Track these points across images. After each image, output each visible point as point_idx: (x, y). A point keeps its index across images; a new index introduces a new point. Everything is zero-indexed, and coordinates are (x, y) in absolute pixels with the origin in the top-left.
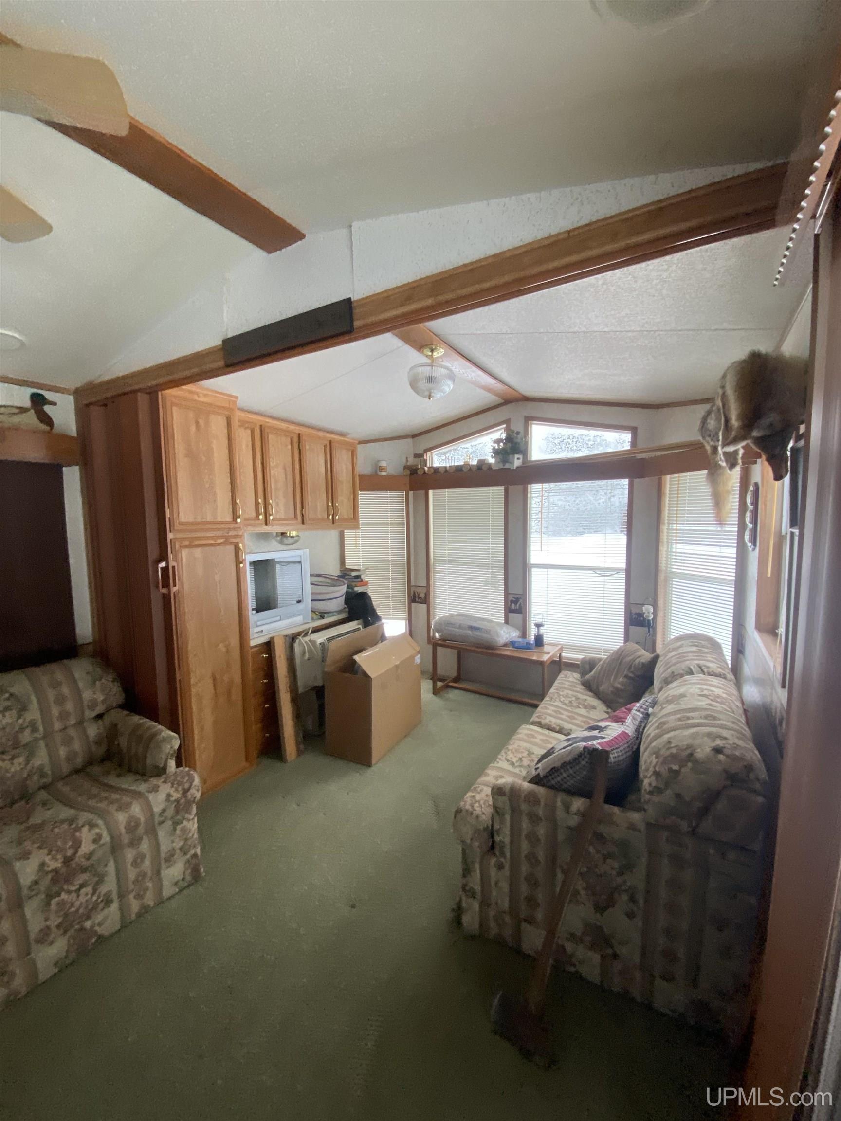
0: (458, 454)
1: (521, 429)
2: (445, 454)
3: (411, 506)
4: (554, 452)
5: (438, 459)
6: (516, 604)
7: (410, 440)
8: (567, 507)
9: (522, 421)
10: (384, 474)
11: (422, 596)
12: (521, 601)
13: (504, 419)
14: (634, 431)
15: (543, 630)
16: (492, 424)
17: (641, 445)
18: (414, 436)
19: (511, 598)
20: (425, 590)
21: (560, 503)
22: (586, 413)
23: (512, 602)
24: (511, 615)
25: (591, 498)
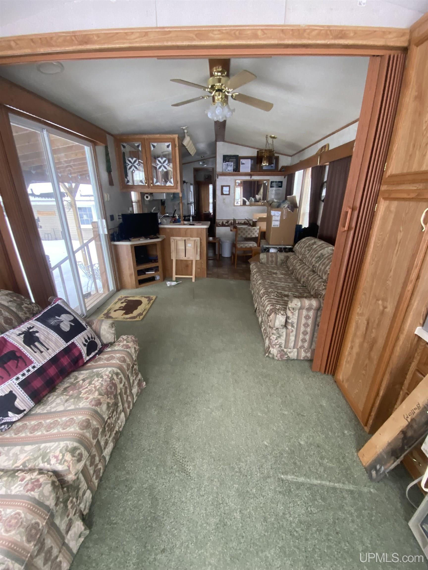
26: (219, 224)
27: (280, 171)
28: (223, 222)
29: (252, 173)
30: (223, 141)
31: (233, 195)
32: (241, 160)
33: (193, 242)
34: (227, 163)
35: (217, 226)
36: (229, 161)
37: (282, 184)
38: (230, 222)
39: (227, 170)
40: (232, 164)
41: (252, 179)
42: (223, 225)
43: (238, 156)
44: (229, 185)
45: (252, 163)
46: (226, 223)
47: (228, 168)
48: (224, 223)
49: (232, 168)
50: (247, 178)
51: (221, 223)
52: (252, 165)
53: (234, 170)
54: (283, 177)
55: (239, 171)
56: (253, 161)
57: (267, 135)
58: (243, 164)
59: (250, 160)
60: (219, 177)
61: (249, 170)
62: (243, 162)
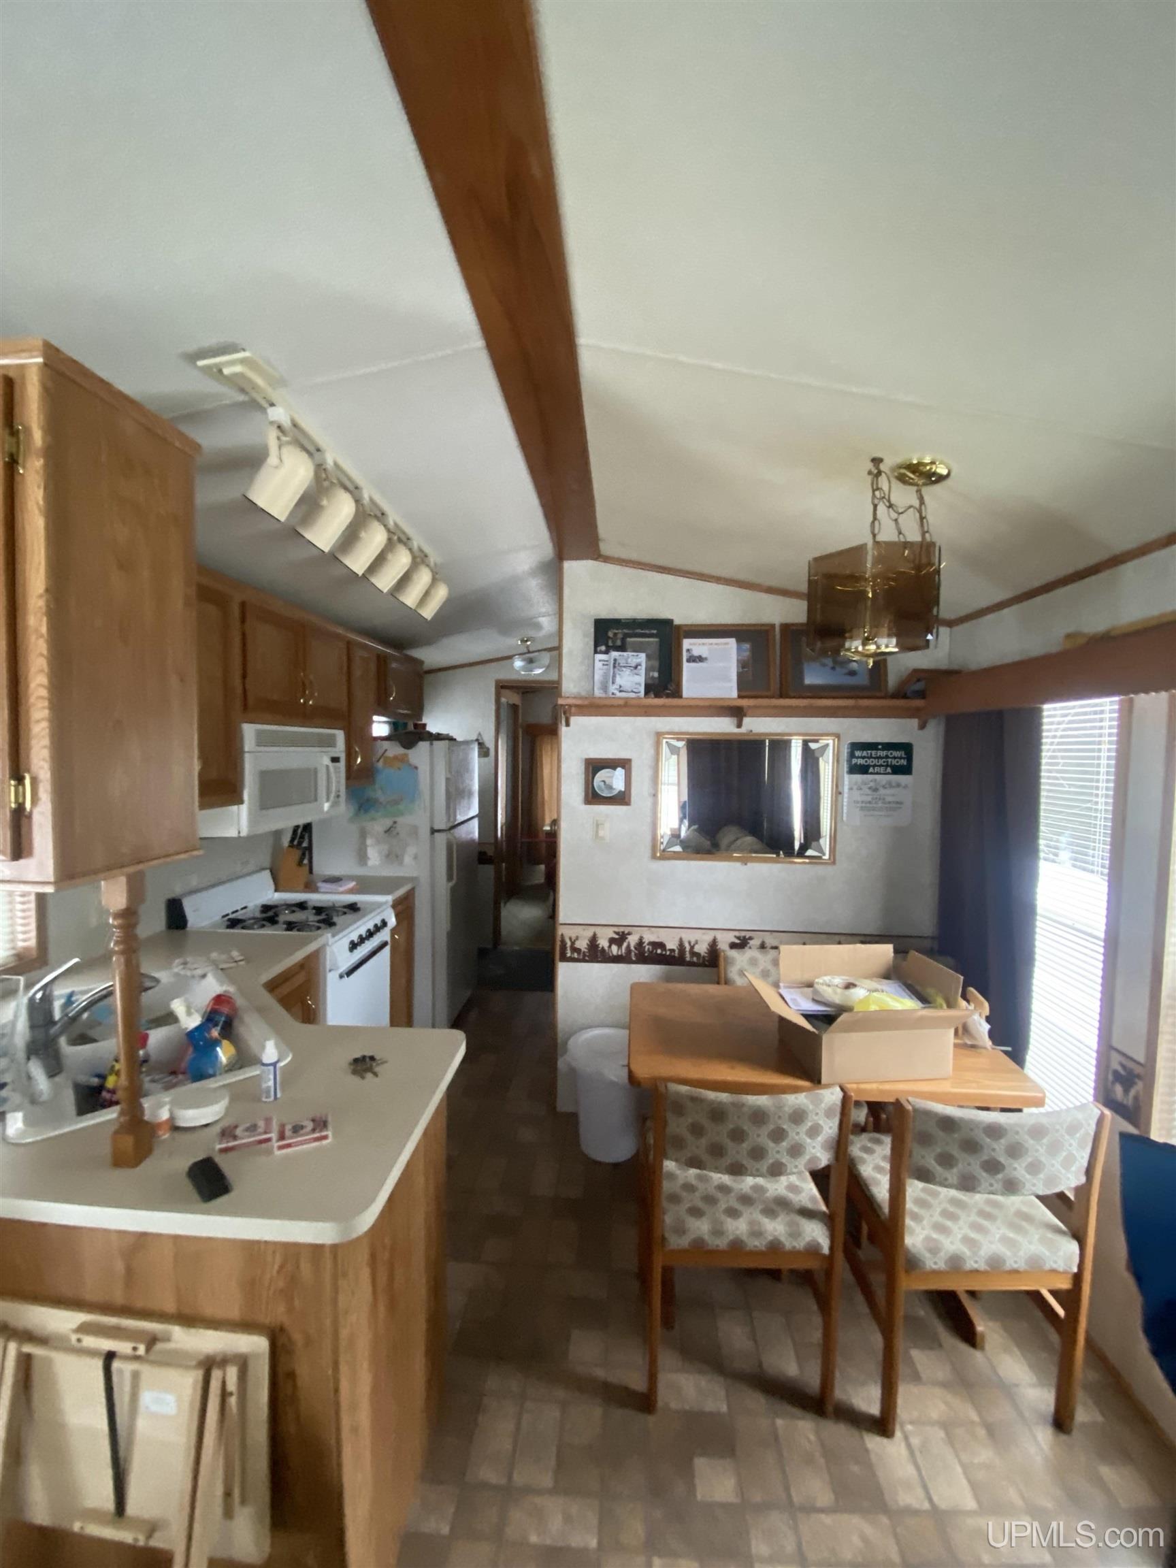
26: (574, 949)
27: (900, 694)
28: (593, 940)
29: (744, 703)
30: (597, 556)
31: (649, 802)
32: (687, 643)
33: (189, 1381)
34: (615, 654)
35: (564, 958)
36: (622, 648)
37: (909, 758)
38: (632, 940)
39: (613, 689)
40: (642, 658)
41: (743, 730)
42: (595, 954)
43: (668, 623)
44: (623, 755)
45: (747, 654)
46: (612, 941)
47: (618, 680)
48: (603, 943)
49: (641, 679)
50: (722, 726)
51: (583, 944)
52: (742, 665)
53: (649, 689)
54: (915, 722)
55: (677, 693)
56: (747, 646)
57: (877, 461)
58: (700, 659)
59: (732, 642)
60: (573, 720)
61: (729, 690)
62: (696, 653)
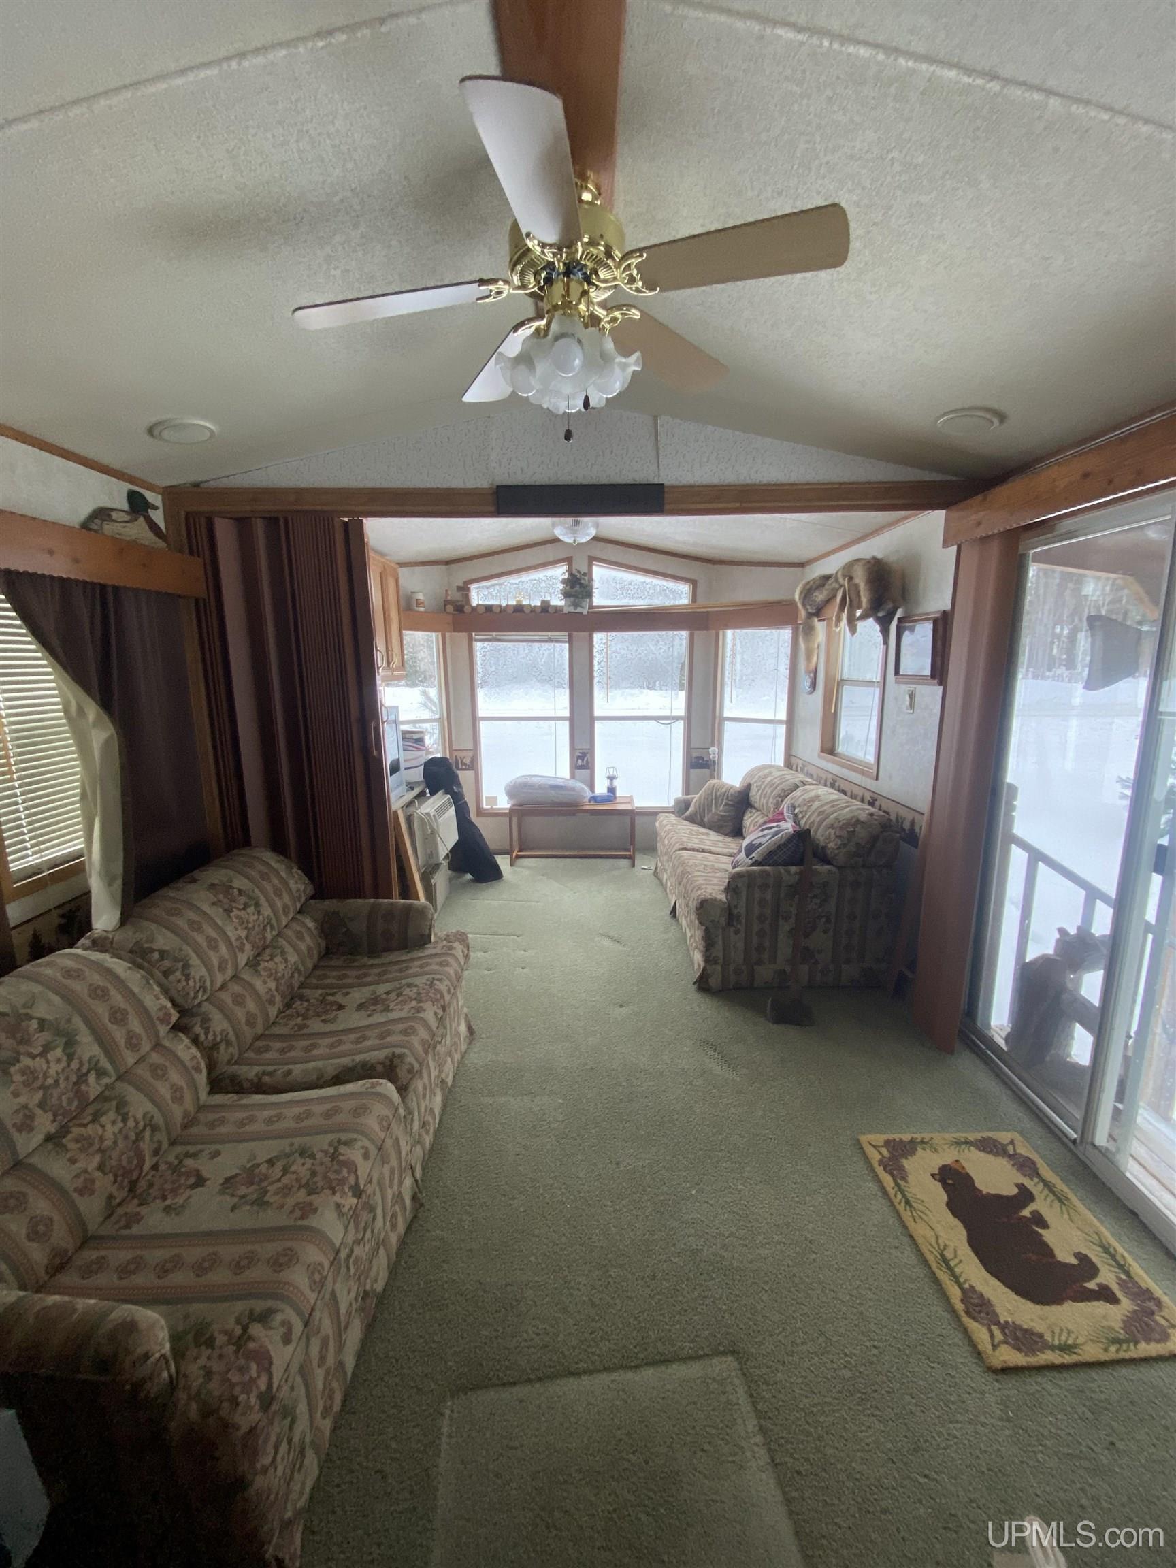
0: (505, 589)
1: (584, 569)
2: (488, 588)
3: (448, 650)
4: (615, 597)
5: (480, 596)
6: (583, 760)
7: (444, 567)
8: (629, 656)
9: (586, 562)
10: (422, 609)
11: (467, 761)
12: (588, 756)
13: (565, 556)
14: (694, 583)
15: (616, 783)
16: (551, 559)
17: (701, 601)
18: (448, 563)
19: (578, 754)
20: (471, 754)
21: (622, 652)
22: (650, 561)
23: (579, 757)
24: (578, 772)
25: (653, 648)
